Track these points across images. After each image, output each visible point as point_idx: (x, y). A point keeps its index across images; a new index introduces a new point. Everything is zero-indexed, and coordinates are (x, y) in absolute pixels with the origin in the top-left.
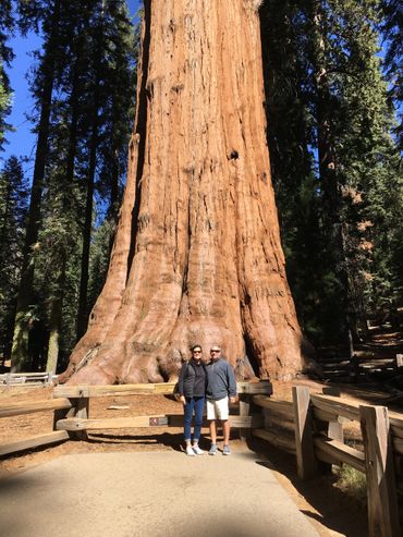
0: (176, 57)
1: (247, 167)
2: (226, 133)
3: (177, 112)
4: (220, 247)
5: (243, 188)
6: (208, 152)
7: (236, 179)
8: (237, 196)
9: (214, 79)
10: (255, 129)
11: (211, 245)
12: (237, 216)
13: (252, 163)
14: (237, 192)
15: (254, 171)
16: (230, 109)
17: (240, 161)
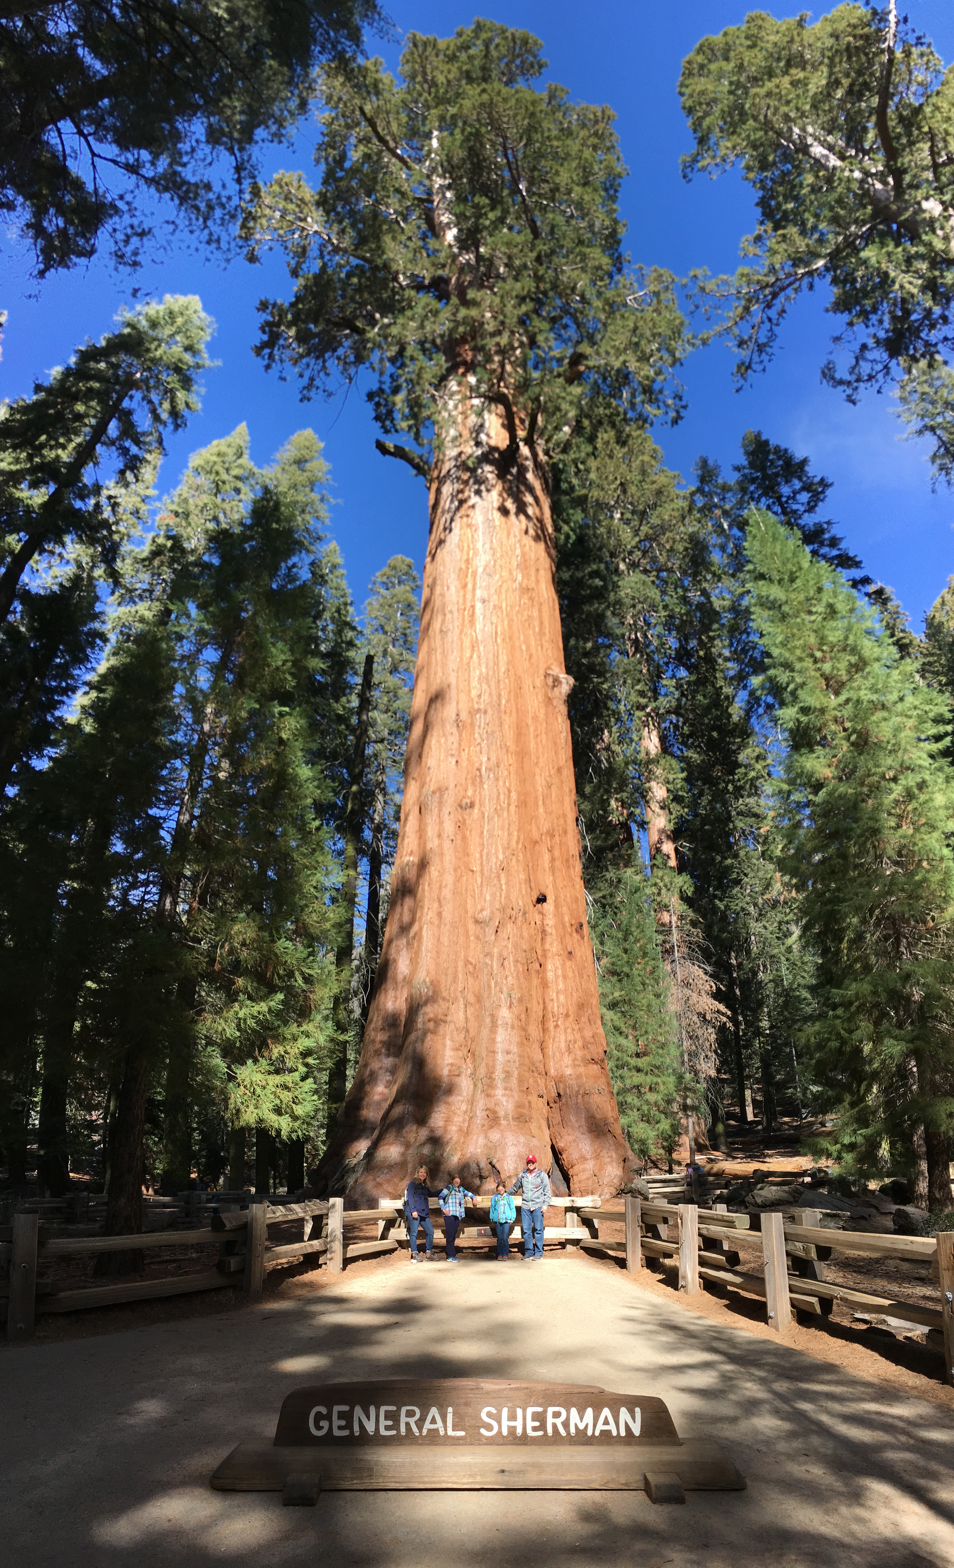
0: (464, 764)
1: (558, 914)
2: (531, 869)
3: (464, 838)
4: (525, 1030)
5: (553, 946)
6: (508, 897)
7: (544, 932)
8: (545, 956)
9: (514, 795)
10: (567, 861)
11: (513, 1027)
12: (544, 984)
13: (565, 910)
14: (544, 951)
15: (566, 919)
16: (535, 835)
17: (549, 906)
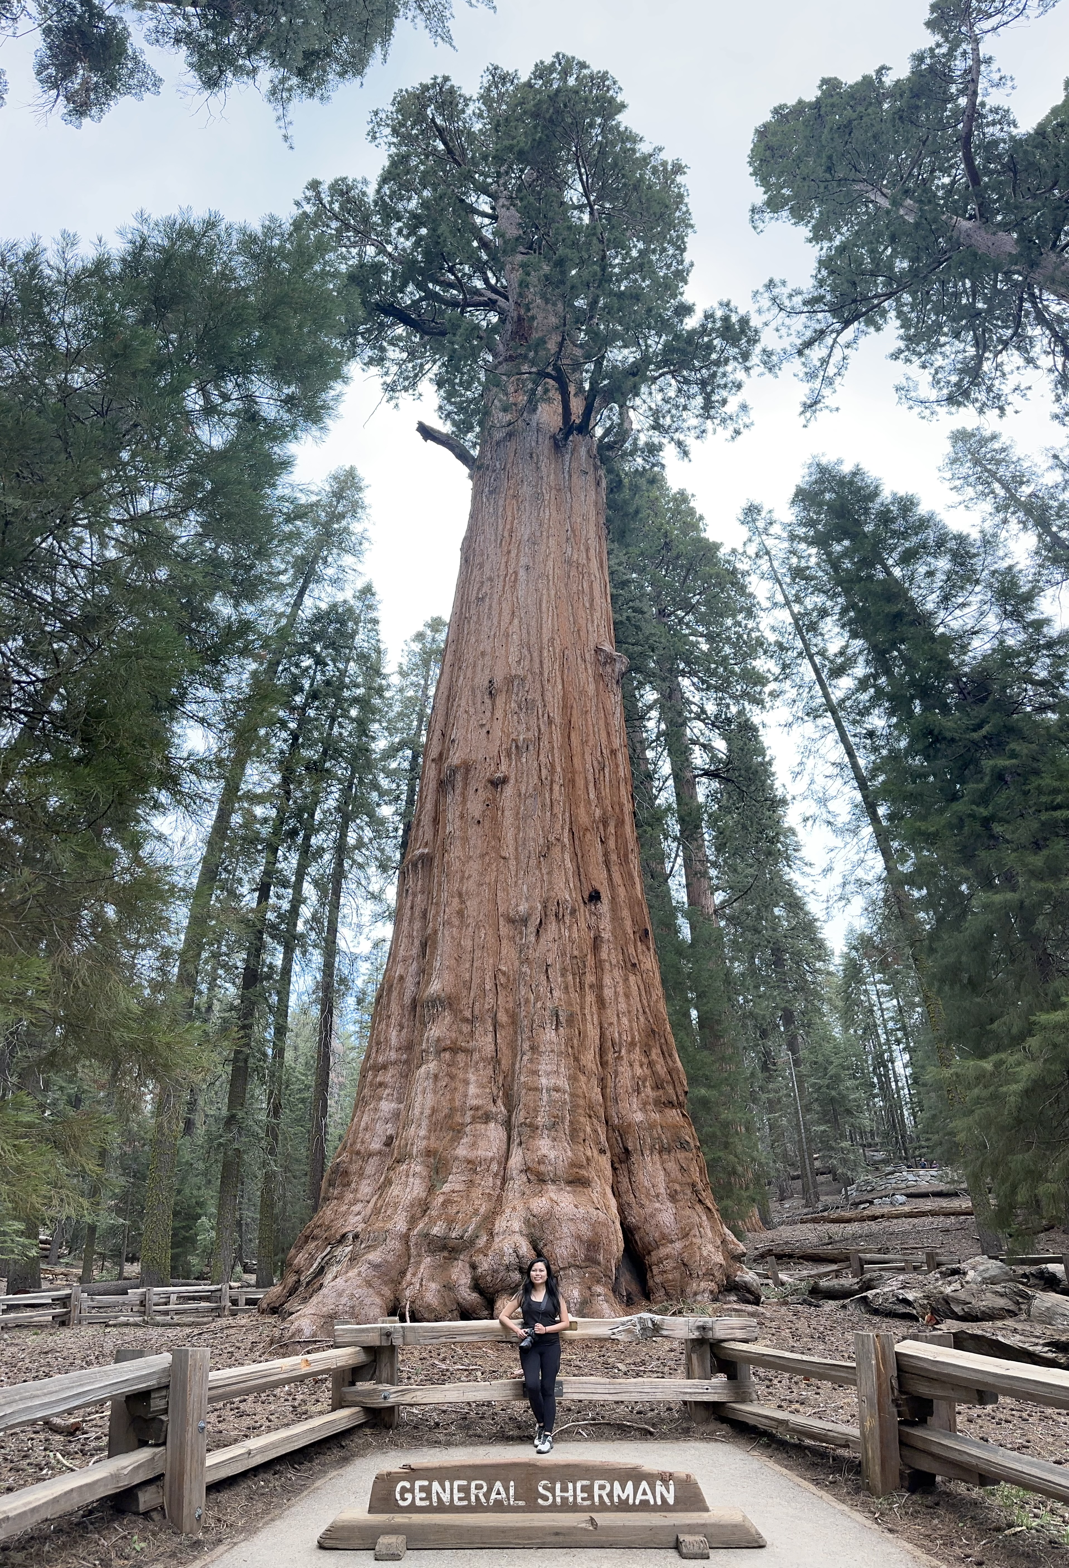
0: (495, 734)
1: (615, 916)
2: (579, 859)
3: (494, 819)
4: (577, 1059)
5: (610, 954)
7: (599, 937)
8: (601, 967)
9: (557, 771)
11: (560, 1055)
12: (601, 1003)
13: (624, 912)
14: (599, 962)
15: (627, 923)
16: (584, 821)
17: (604, 907)
